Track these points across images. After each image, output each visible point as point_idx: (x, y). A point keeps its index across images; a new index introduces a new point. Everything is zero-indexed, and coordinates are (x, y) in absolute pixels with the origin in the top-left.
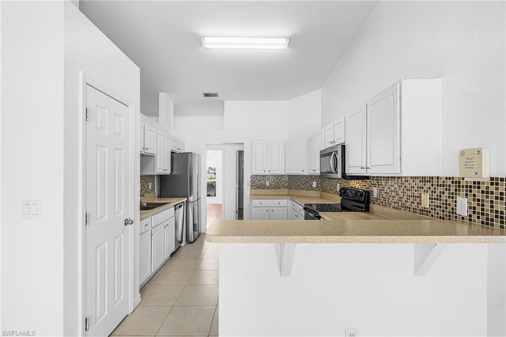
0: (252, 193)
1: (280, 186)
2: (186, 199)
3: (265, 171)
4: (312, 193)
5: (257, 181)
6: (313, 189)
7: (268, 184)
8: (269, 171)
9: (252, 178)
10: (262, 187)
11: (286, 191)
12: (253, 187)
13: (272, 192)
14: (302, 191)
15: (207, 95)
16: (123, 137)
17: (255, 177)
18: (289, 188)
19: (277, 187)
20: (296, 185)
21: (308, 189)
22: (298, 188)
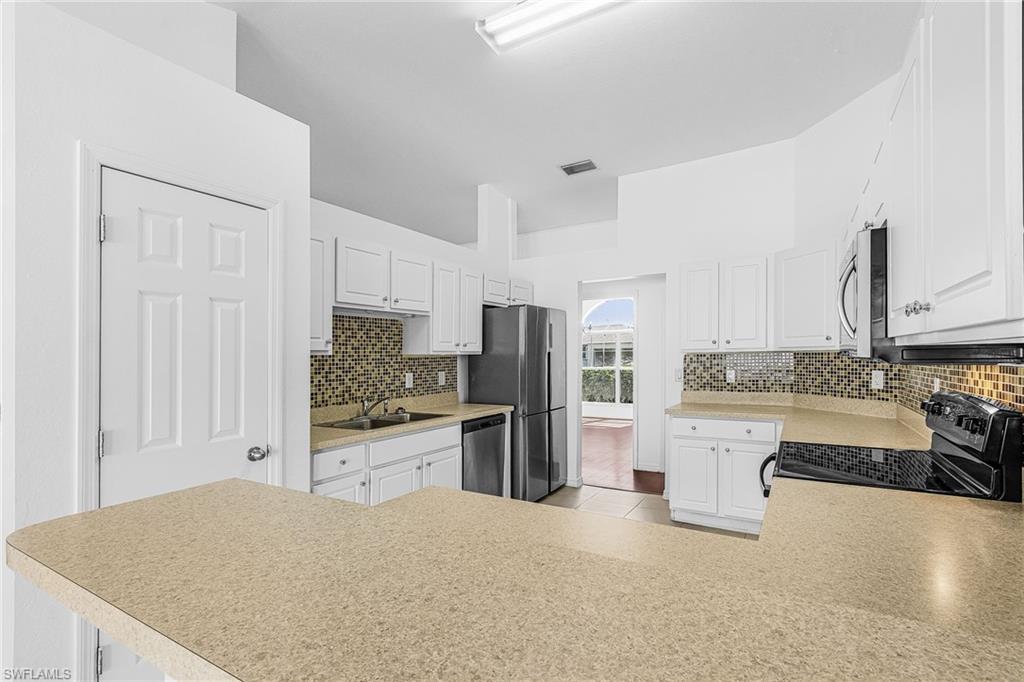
0: (686, 401)
1: (768, 384)
2: (512, 408)
3: (714, 342)
4: (868, 408)
5: (701, 368)
6: (871, 393)
7: (731, 376)
8: (728, 342)
9: (688, 359)
10: (717, 383)
11: (788, 399)
12: (691, 383)
13: (746, 398)
14: (839, 398)
15: (570, 170)
16: (243, 273)
17: (695, 359)
18: (797, 388)
19: (756, 386)
20: (819, 379)
21: (856, 393)
22: (824, 389)
